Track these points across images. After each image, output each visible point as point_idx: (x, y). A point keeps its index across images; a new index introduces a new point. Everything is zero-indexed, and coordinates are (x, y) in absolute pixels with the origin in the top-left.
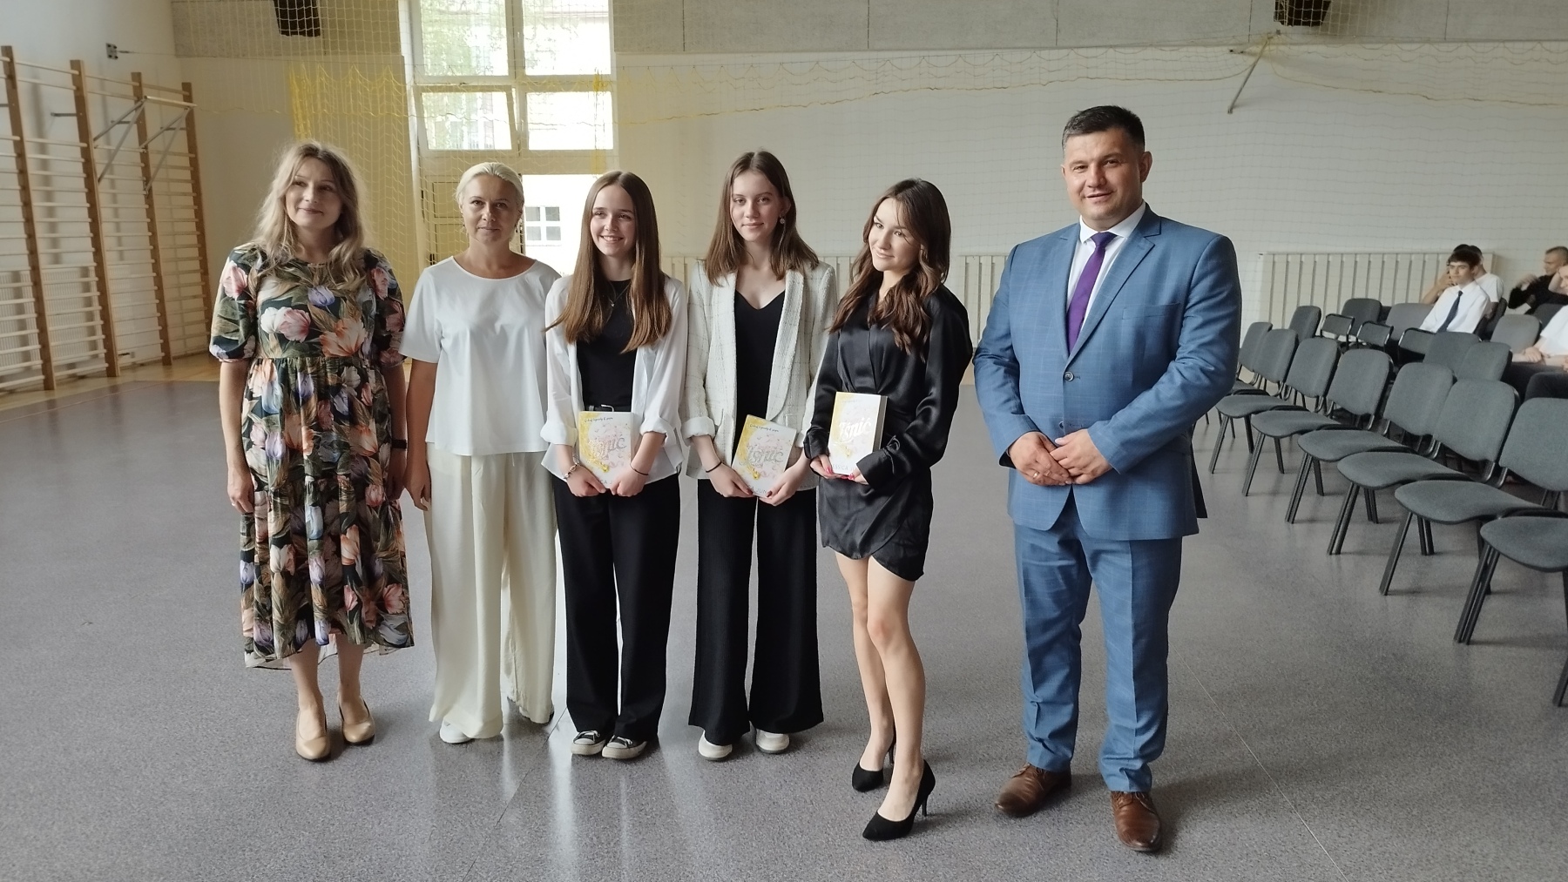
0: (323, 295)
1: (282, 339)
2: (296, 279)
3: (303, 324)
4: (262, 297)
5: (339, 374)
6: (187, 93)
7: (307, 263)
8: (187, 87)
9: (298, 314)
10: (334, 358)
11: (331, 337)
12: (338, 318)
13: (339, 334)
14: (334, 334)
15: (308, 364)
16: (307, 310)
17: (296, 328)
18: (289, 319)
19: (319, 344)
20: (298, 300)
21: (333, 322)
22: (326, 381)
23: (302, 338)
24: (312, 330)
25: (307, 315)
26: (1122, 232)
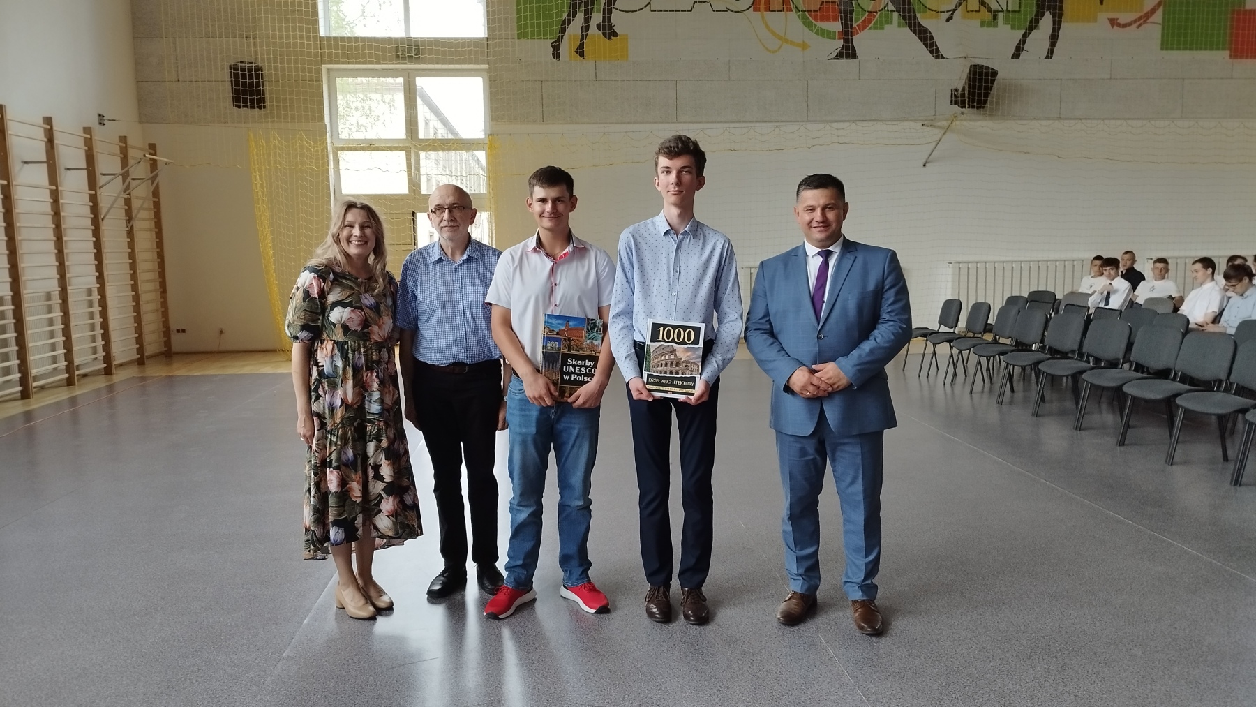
0: (368, 300)
1: (345, 328)
2: (352, 288)
3: (360, 319)
4: (331, 298)
5: (380, 352)
6: (152, 151)
7: (357, 279)
8: (152, 146)
9: (357, 312)
10: (377, 342)
11: (375, 328)
12: (380, 316)
13: (380, 327)
14: (377, 327)
15: (361, 346)
16: (363, 311)
17: (357, 322)
18: (352, 315)
19: (369, 333)
20: (356, 303)
21: (377, 319)
22: (372, 358)
23: (359, 329)
24: (366, 323)
25: (363, 313)
26: (836, 250)
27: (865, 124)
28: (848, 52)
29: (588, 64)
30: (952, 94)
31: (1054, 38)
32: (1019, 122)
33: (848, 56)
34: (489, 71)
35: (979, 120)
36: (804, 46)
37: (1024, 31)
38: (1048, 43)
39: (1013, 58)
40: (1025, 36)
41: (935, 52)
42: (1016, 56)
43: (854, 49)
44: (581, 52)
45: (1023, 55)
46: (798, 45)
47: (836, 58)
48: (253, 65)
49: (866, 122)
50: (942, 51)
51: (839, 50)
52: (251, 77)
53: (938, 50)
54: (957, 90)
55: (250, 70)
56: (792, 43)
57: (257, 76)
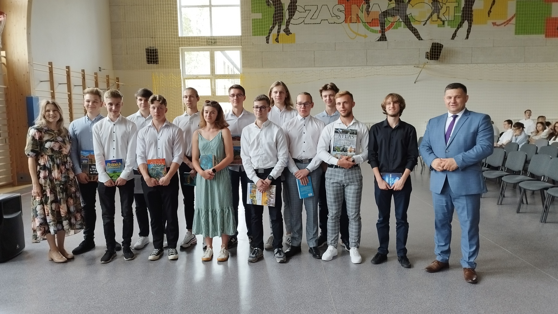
4: (45, 139)
5: (67, 158)
6: (118, 80)
8: (118, 79)
11: (64, 149)
12: (66, 144)
13: (66, 148)
15: (59, 156)
20: (55, 140)
22: (64, 161)
24: (60, 147)
26: (460, 115)
28: (383, 38)
30: (426, 54)
31: (469, 31)
33: (383, 40)
34: (242, 49)
36: (365, 36)
37: (456, 29)
38: (466, 33)
39: (451, 39)
40: (456, 31)
41: (419, 38)
42: (453, 38)
43: (386, 38)
44: (277, 40)
45: (456, 38)
47: (378, 40)
48: (154, 48)
50: (422, 37)
51: (379, 37)
52: (153, 53)
57: (156, 52)
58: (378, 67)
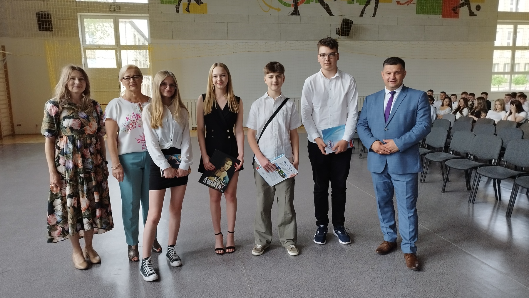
1: (71, 128)
2: (74, 109)
3: (79, 124)
4: (63, 115)
5: (91, 139)
7: (77, 105)
8: (3, 47)
9: (77, 121)
10: (88, 134)
11: (88, 127)
12: (89, 121)
13: (90, 127)
15: (80, 136)
16: (80, 119)
17: (77, 125)
18: (74, 122)
19: (84, 130)
20: (76, 116)
21: (88, 123)
22: (87, 142)
23: (79, 128)
24: (82, 126)
25: (80, 121)
26: (398, 91)
27: (301, 41)
28: (296, 12)
29: (191, 15)
30: (337, 30)
31: (376, 9)
32: (361, 42)
33: (296, 14)
34: (150, 17)
35: (346, 41)
36: (279, 10)
37: (364, 6)
38: (373, 11)
39: (360, 16)
40: (365, 8)
41: (331, 14)
42: (362, 15)
43: (298, 12)
44: (188, 10)
45: (364, 15)
46: (277, 9)
47: (292, 14)
48: (46, 13)
49: (302, 41)
50: (333, 13)
51: (292, 11)
52: (45, 18)
53: (331, 12)
54: (338, 29)
55: (45, 15)
56: (275, 9)
57: (48, 18)
58: (292, 42)
